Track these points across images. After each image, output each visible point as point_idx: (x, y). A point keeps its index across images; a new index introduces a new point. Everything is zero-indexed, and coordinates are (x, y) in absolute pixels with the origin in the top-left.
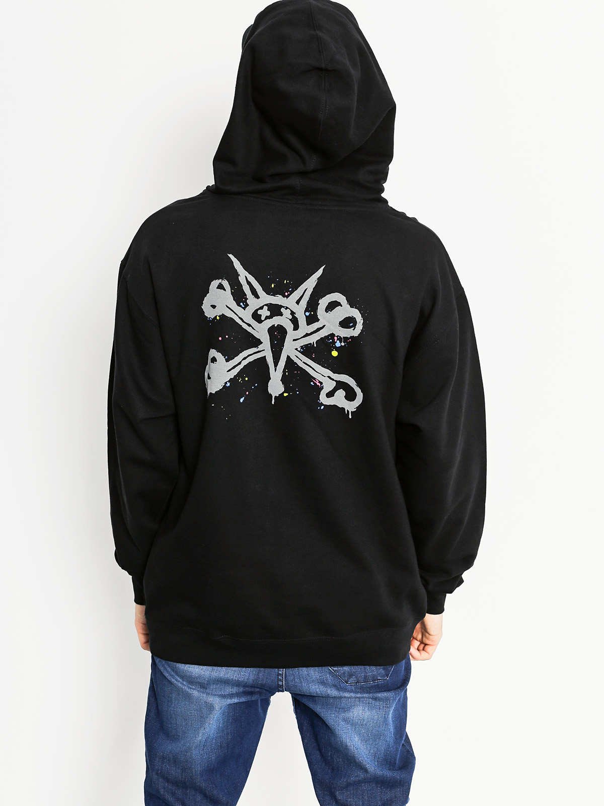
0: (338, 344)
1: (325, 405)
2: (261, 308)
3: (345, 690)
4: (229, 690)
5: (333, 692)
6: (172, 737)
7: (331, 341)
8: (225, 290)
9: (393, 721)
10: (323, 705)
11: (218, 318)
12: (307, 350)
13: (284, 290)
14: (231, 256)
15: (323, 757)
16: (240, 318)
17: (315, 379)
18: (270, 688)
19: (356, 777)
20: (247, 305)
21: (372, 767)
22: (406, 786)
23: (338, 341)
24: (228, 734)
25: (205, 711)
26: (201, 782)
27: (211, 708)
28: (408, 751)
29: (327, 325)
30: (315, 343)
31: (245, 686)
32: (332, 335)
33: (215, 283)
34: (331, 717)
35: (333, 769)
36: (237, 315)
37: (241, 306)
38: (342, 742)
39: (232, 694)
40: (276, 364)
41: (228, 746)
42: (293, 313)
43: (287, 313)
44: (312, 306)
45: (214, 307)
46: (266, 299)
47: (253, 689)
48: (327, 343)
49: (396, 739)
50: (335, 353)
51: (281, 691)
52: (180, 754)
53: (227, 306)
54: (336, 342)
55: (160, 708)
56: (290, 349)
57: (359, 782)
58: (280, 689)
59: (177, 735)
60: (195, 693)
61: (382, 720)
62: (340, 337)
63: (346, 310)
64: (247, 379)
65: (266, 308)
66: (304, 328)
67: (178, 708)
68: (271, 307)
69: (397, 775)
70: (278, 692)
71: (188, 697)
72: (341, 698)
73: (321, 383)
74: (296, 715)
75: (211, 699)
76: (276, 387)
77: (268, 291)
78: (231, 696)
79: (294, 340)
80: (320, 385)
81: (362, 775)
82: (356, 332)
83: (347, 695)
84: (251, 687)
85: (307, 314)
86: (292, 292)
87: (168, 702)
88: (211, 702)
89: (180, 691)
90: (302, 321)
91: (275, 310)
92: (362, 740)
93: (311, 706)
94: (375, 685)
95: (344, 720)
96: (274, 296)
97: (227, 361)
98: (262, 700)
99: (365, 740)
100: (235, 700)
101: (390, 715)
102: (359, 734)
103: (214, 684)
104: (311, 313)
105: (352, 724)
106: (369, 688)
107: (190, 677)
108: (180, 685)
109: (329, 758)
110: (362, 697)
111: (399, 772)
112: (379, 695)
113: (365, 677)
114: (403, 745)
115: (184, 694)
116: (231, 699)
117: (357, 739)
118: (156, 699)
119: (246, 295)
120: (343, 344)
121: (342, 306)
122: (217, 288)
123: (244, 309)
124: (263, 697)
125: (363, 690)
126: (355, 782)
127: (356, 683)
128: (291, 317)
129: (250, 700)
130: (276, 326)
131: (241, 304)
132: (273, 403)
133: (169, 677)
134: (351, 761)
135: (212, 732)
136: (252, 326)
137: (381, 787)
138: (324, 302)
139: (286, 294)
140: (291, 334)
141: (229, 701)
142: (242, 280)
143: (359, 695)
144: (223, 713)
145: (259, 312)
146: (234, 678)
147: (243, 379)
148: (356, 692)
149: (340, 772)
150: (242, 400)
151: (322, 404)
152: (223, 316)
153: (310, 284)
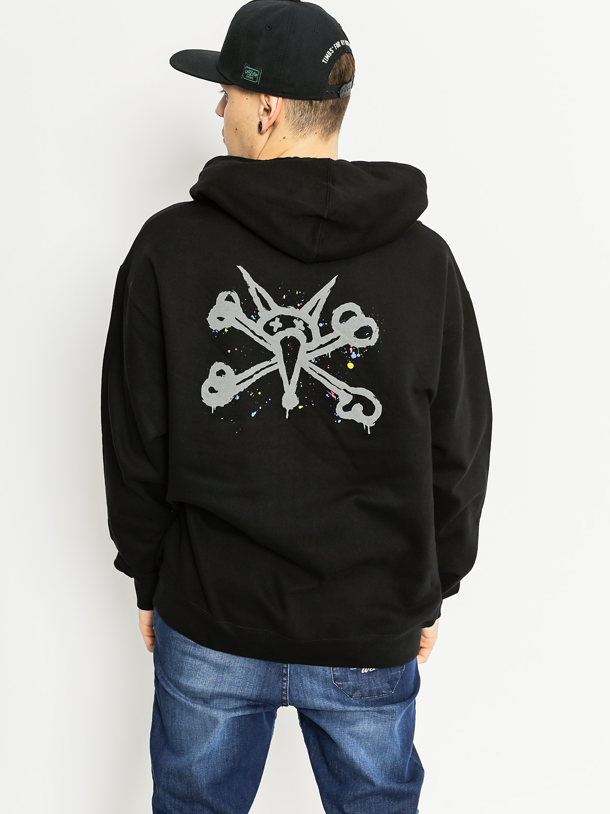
0: (354, 356)
1: (342, 419)
2: (273, 320)
3: (350, 704)
4: (233, 704)
5: (338, 706)
6: (177, 751)
7: (346, 352)
8: (235, 303)
9: (400, 734)
10: (327, 719)
11: (226, 330)
12: (321, 362)
13: (296, 301)
14: (240, 267)
15: (330, 770)
16: (251, 331)
17: (330, 391)
18: (274, 702)
19: (363, 790)
20: (258, 318)
21: (379, 780)
22: (414, 798)
23: (354, 353)
24: (233, 747)
25: (209, 725)
26: (207, 796)
27: (215, 721)
28: (416, 764)
29: (342, 335)
30: (329, 354)
31: (248, 700)
32: (348, 346)
33: (223, 295)
34: (336, 731)
35: (340, 782)
36: (248, 328)
37: (252, 319)
38: (347, 756)
39: (236, 708)
40: (290, 377)
41: (234, 759)
42: (305, 325)
43: (299, 325)
44: (326, 316)
45: (221, 319)
46: (277, 310)
47: (257, 703)
48: (341, 354)
49: (403, 752)
50: (351, 366)
51: (285, 706)
52: (185, 768)
53: (236, 318)
54: (352, 354)
55: (164, 724)
56: (304, 361)
57: (366, 795)
58: (284, 703)
59: (182, 751)
60: (199, 707)
61: (387, 733)
62: (356, 348)
63: (361, 320)
64: (260, 393)
65: (278, 319)
66: (318, 339)
67: (182, 723)
68: (283, 319)
69: (404, 787)
70: (283, 706)
71: (192, 711)
72: (345, 712)
73: (337, 396)
74: (302, 728)
75: (215, 713)
76: (290, 401)
77: (280, 302)
78: (235, 709)
79: (308, 352)
80: (335, 397)
81: (369, 788)
82: (372, 341)
83: (352, 708)
84: (255, 701)
85: (321, 325)
86: (304, 303)
87: (172, 717)
88: (215, 716)
89: (183, 706)
90: (316, 332)
91: (288, 322)
92: (368, 754)
93: (316, 720)
94: (380, 699)
95: (350, 734)
96: (286, 307)
97: (236, 373)
98: (267, 713)
99: (372, 754)
100: (240, 713)
101: (396, 728)
102: (365, 748)
103: (217, 698)
104: (325, 324)
105: (358, 738)
106: (374, 702)
107: (193, 692)
108: (183, 700)
109: (336, 771)
110: (367, 711)
111: (407, 785)
112: (384, 708)
113: (370, 691)
114: (410, 758)
115: (188, 709)
116: (235, 712)
117: (363, 752)
118: (160, 714)
119: (257, 308)
120: (359, 355)
121: (356, 316)
122: (225, 300)
123: (255, 321)
124: (266, 711)
125: (367, 704)
126: (362, 795)
127: (361, 697)
128: (304, 329)
129: (254, 713)
130: (288, 338)
131: (252, 316)
132: (287, 417)
133: (172, 693)
134: (358, 775)
135: (216, 745)
136: (264, 339)
137: (388, 800)
138: (338, 313)
139: (299, 305)
140: (304, 346)
141: (234, 714)
142: (252, 292)
143: (364, 709)
144: (227, 725)
145: (271, 324)
146: (238, 693)
147: (256, 393)
148: (360, 706)
149: (347, 785)
150: (253, 414)
151: (339, 418)
152: (232, 329)
153: (323, 294)
